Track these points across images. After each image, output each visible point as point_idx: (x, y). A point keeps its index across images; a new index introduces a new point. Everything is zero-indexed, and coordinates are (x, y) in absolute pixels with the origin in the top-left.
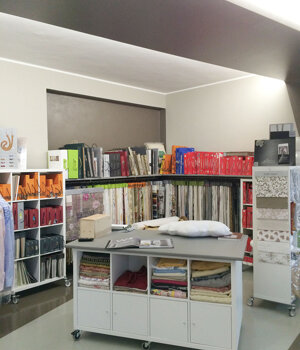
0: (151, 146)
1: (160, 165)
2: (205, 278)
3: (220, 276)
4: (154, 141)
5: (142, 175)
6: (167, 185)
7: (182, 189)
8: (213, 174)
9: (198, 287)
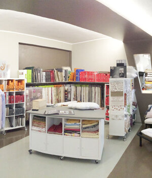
0: (65, 68)
1: (69, 77)
2: (88, 127)
3: (94, 126)
4: (66, 66)
5: (60, 82)
6: (72, 87)
7: (79, 88)
8: (93, 82)
9: (85, 131)
